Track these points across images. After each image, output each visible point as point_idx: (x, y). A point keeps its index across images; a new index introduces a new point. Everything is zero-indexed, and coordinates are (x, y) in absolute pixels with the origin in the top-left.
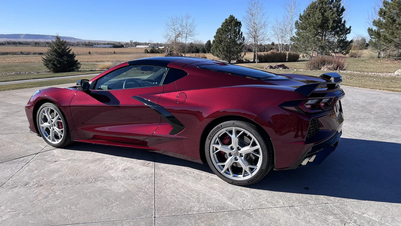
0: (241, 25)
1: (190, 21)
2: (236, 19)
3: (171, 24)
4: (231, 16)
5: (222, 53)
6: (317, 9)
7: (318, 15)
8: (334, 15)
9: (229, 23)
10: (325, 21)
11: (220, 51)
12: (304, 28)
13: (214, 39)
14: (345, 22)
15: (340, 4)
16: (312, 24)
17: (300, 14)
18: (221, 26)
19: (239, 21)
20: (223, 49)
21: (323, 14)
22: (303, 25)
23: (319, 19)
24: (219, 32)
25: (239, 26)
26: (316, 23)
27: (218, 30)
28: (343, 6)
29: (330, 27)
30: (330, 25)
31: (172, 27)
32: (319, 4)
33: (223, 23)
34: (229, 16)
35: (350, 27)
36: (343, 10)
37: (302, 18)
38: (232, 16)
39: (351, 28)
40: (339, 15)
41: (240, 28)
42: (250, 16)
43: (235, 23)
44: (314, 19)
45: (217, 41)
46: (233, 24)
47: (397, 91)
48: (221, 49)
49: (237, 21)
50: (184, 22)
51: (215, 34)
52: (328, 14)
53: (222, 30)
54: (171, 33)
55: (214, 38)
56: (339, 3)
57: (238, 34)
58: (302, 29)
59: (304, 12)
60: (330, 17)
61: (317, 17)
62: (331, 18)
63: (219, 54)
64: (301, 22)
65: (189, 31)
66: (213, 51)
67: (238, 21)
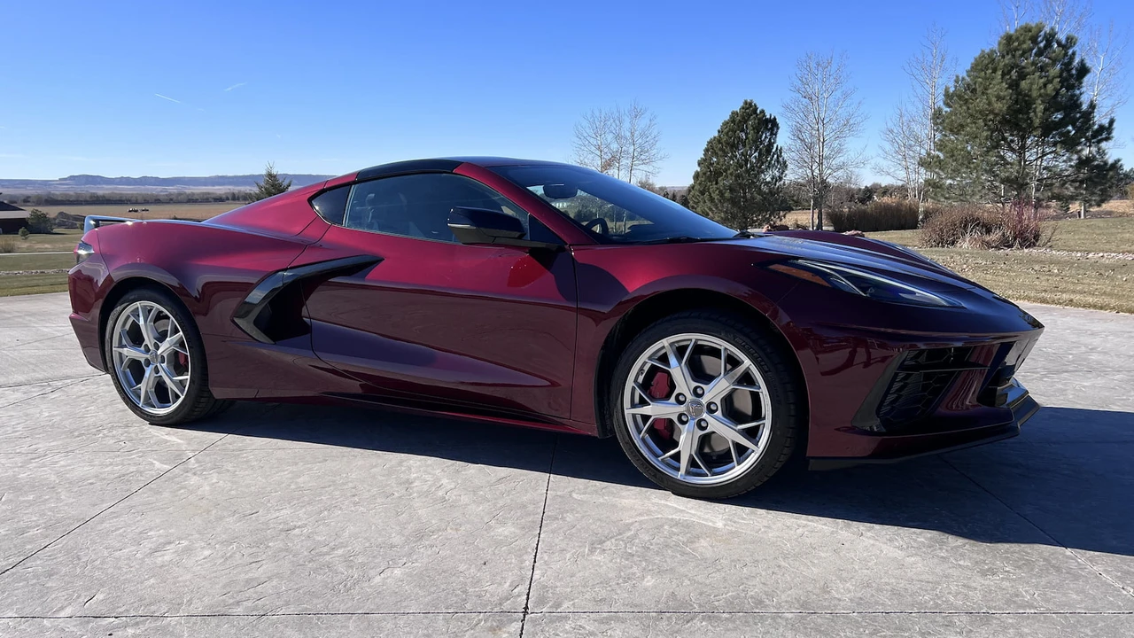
0: (778, 128)
1: (642, 123)
2: (763, 112)
3: (591, 133)
4: (746, 103)
5: (717, 208)
6: (994, 71)
7: (999, 87)
8: (1050, 86)
9: (740, 121)
10: (1022, 104)
11: (712, 200)
12: (957, 129)
13: (699, 169)
14: (1092, 106)
15: (1074, 53)
16: (980, 116)
17: (947, 90)
18: (719, 131)
19: (772, 117)
20: (721, 194)
21: (1014, 85)
22: (952, 121)
23: (999, 98)
24: (711, 148)
25: (772, 129)
26: (991, 112)
27: (709, 143)
28: (1082, 60)
29: (1037, 122)
30: (1037, 117)
31: (591, 140)
32: (1003, 57)
33: (726, 124)
34: (742, 104)
35: (1112, 122)
36: (1084, 70)
37: (951, 100)
38: (750, 104)
39: (1115, 125)
40: (1071, 87)
41: (776, 135)
42: (805, 101)
43: (757, 121)
44: (985, 101)
45: (705, 174)
46: (752, 126)
47: (1053, 302)
48: (716, 196)
49: (764, 115)
50: (627, 125)
51: (701, 155)
52: (1033, 84)
53: (719, 142)
54: (590, 156)
55: (699, 165)
56: (1070, 52)
57: (767, 152)
58: (951, 130)
59: (957, 81)
60: (1035, 94)
61: (998, 95)
62: (1041, 95)
63: (711, 209)
64: (948, 110)
65: (639, 150)
66: (696, 203)
67: (768, 117)
